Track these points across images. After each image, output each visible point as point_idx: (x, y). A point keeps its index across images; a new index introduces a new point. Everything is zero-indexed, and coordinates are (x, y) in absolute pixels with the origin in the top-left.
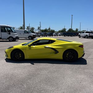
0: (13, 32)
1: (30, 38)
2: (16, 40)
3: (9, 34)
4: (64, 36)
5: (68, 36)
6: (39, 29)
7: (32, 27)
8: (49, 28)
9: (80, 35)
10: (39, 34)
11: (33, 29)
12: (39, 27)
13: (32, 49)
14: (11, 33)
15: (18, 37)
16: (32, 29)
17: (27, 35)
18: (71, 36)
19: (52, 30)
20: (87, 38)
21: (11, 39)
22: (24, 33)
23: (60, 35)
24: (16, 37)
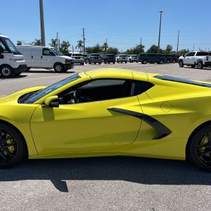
0: (10, 52)
1: (58, 68)
2: (22, 74)
3: (2, 57)
4: (143, 63)
5: (152, 62)
6: (80, 45)
7: (64, 42)
8: (106, 44)
9: (181, 60)
10: (82, 59)
11: (66, 45)
12: (80, 42)
13: (56, 118)
14: (6, 55)
15: (26, 66)
16: (63, 46)
17: (50, 61)
18: (159, 63)
19: (111, 48)
20: (202, 68)
21: (6, 72)
22: (43, 54)
23: (131, 61)
24: (20, 66)
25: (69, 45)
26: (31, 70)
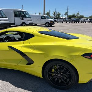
0: (26, 17)
1: (47, 24)
3: (23, 19)
7: (58, 13)
8: (78, 13)
10: (62, 20)
12: (66, 13)
15: (33, 23)
17: (44, 21)
19: (81, 15)
23: (88, 22)
24: (30, 23)
25: (60, 14)
26: (38, 25)
